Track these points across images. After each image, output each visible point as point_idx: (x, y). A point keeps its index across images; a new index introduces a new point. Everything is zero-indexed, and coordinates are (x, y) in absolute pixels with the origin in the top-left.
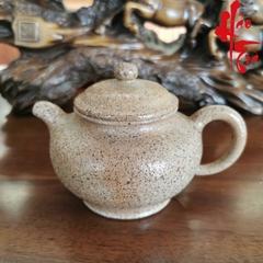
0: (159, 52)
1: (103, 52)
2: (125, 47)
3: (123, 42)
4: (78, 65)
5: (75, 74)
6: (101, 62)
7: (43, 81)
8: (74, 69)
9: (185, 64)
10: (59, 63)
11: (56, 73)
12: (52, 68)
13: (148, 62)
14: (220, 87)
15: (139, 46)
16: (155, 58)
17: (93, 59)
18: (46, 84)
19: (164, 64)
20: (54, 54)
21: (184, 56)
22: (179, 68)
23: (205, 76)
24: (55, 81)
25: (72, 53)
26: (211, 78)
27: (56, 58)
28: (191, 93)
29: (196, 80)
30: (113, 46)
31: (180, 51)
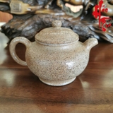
0: (71, 16)
1: (48, 16)
2: (57, 14)
3: (57, 12)
4: (37, 21)
5: (36, 25)
6: (47, 20)
7: (23, 28)
8: (36, 23)
9: (82, 21)
10: (30, 21)
11: (28, 25)
12: (26, 23)
13: (67, 20)
14: (97, 31)
15: (63, 14)
16: (70, 19)
17: (44, 19)
18: (24, 30)
19: (74, 21)
20: (27, 17)
21: (82, 18)
22: (80, 23)
23: (91, 26)
24: (28, 28)
25: (35, 17)
26: (93, 27)
27: (28, 19)
28: (85, 34)
29: (87, 28)
30: (52, 14)
31: (81, 16)
